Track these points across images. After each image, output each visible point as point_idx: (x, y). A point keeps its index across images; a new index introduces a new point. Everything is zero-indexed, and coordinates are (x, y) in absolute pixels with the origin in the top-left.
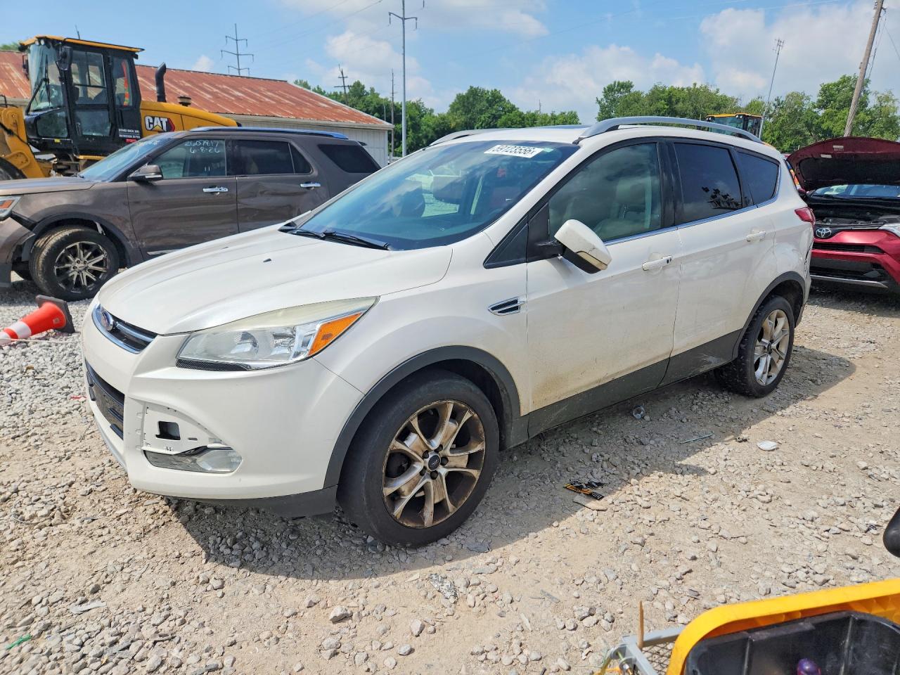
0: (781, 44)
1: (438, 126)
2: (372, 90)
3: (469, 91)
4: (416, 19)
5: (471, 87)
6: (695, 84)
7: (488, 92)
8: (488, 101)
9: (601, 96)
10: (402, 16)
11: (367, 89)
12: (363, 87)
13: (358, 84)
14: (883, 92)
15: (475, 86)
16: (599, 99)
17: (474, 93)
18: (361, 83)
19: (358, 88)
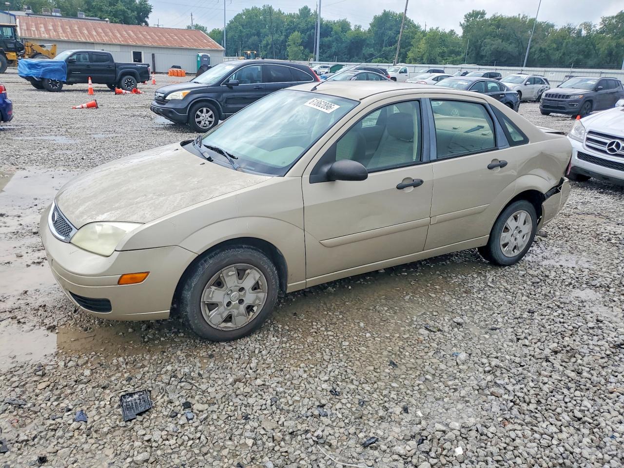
1: (354, 39)
2: (315, 12)
3: (383, 13)
5: (385, 11)
6: (519, 15)
7: (397, 14)
11: (312, 11)
12: (310, 10)
13: (306, 8)
15: (387, 10)
16: (462, 23)
17: (386, 15)
18: (309, 7)
19: (305, 11)
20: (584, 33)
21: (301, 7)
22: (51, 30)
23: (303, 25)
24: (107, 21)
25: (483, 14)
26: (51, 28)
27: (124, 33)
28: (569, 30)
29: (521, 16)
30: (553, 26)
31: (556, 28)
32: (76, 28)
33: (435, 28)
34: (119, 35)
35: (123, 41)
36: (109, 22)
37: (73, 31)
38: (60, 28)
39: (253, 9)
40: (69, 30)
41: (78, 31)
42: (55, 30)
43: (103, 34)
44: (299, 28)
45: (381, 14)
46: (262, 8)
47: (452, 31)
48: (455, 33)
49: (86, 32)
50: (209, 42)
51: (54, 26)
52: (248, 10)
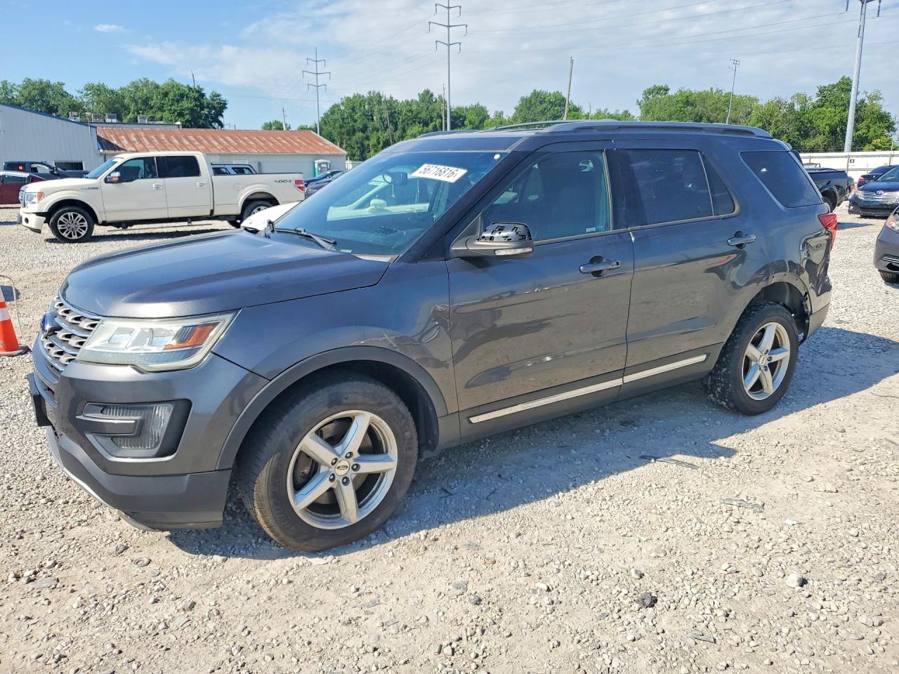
0: (738, 63)
2: (440, 97)
3: (532, 94)
4: (460, 44)
5: (535, 91)
6: (712, 89)
7: (550, 94)
8: (550, 102)
9: (641, 98)
10: (447, 43)
11: (436, 96)
12: (432, 95)
13: (427, 92)
14: (871, 92)
15: (538, 90)
16: (639, 101)
17: (536, 94)
18: (431, 91)
19: (427, 96)
20: (797, 107)
21: (421, 92)
22: (135, 142)
23: (423, 115)
24: (178, 126)
25: (667, 90)
26: (134, 139)
27: (221, 140)
28: (779, 103)
29: (714, 91)
30: (756, 100)
31: (760, 102)
32: (163, 138)
33: (603, 110)
34: (216, 144)
35: (222, 149)
36: (181, 126)
37: (160, 141)
38: (144, 139)
39: (355, 97)
40: (156, 141)
41: (166, 141)
42: (141, 142)
43: (197, 143)
44: (420, 118)
45: (529, 95)
46: (366, 95)
47: (626, 112)
48: (629, 115)
49: (175, 141)
50: (327, 145)
51: (137, 137)
52: (348, 99)
